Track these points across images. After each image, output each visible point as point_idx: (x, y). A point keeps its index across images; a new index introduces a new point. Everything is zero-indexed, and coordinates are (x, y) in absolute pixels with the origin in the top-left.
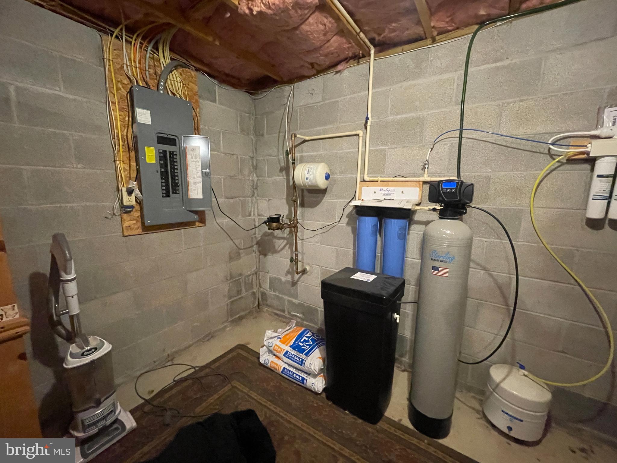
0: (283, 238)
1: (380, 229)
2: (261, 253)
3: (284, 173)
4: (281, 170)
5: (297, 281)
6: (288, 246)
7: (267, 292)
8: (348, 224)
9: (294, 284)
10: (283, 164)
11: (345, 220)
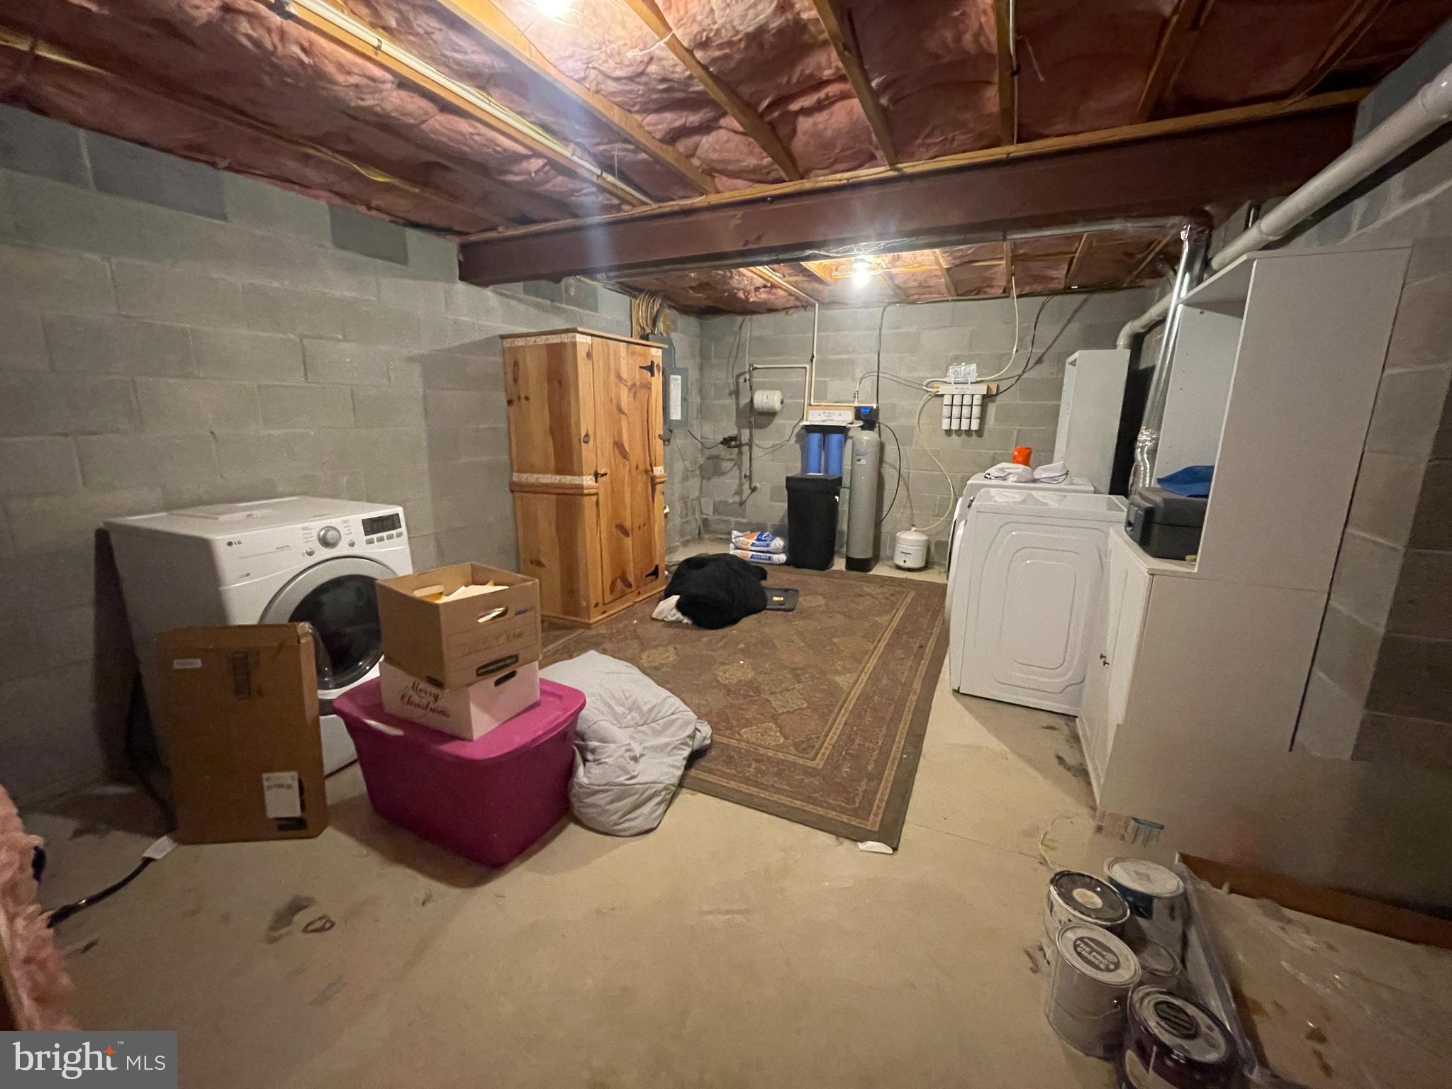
0: (731, 460)
1: (824, 445)
2: (703, 477)
3: (733, 396)
4: (730, 394)
5: (745, 501)
6: (736, 467)
7: (710, 518)
8: (796, 441)
9: (742, 503)
10: (732, 388)
11: (794, 439)
